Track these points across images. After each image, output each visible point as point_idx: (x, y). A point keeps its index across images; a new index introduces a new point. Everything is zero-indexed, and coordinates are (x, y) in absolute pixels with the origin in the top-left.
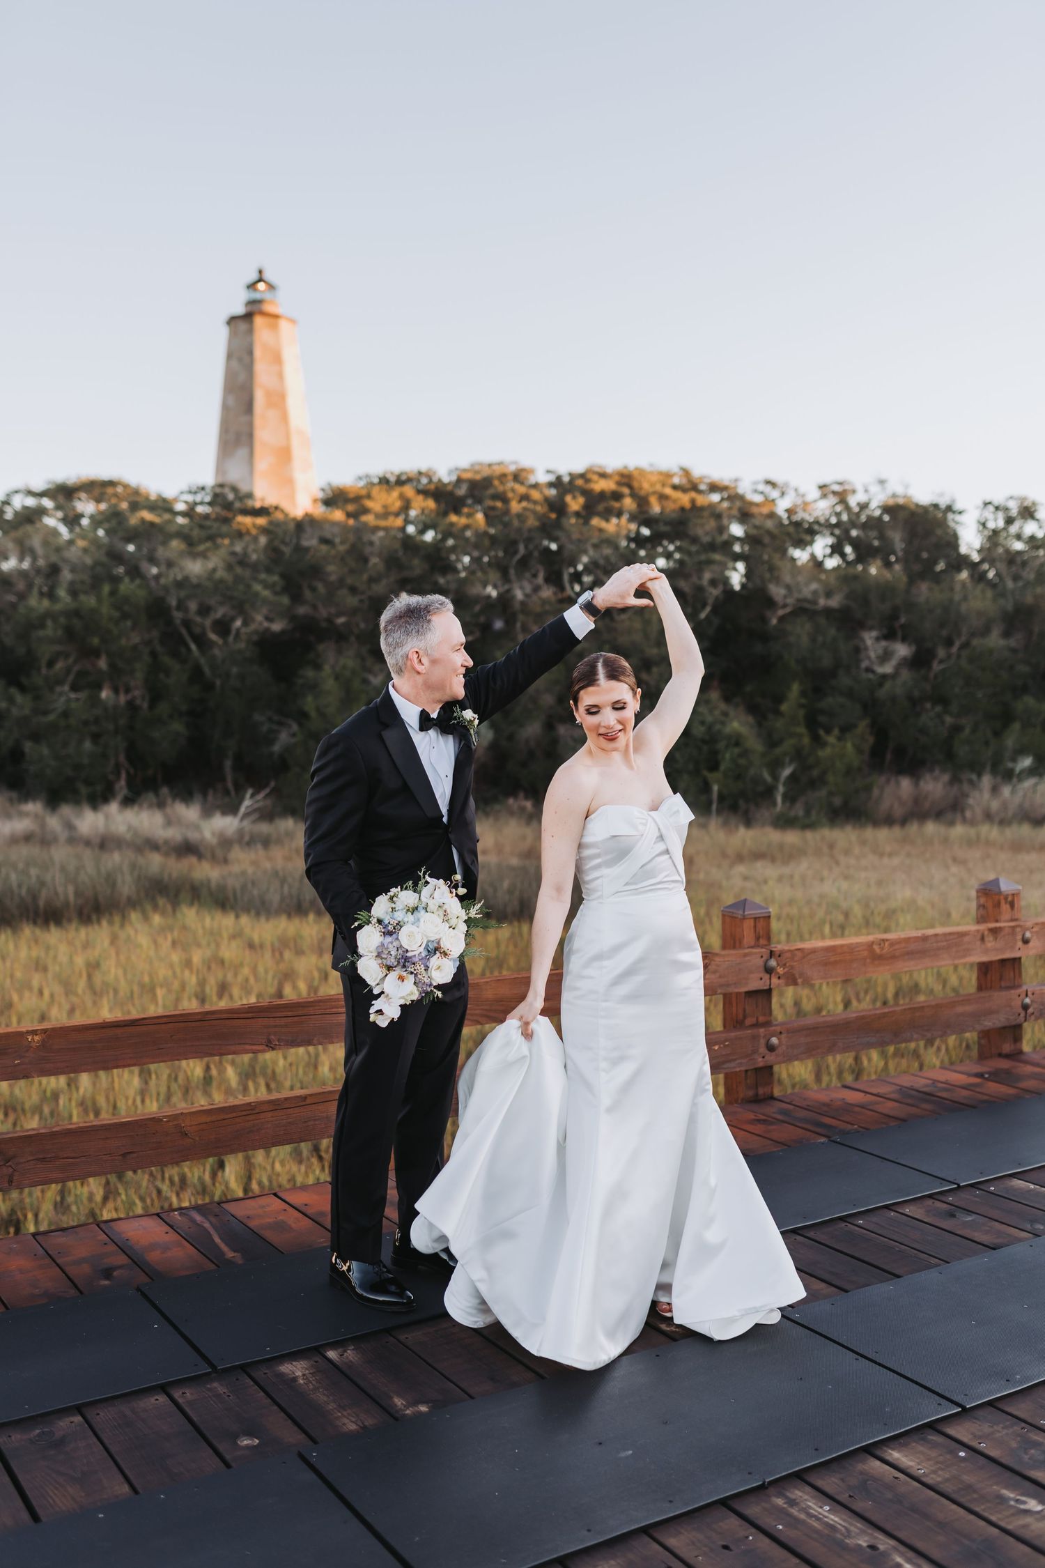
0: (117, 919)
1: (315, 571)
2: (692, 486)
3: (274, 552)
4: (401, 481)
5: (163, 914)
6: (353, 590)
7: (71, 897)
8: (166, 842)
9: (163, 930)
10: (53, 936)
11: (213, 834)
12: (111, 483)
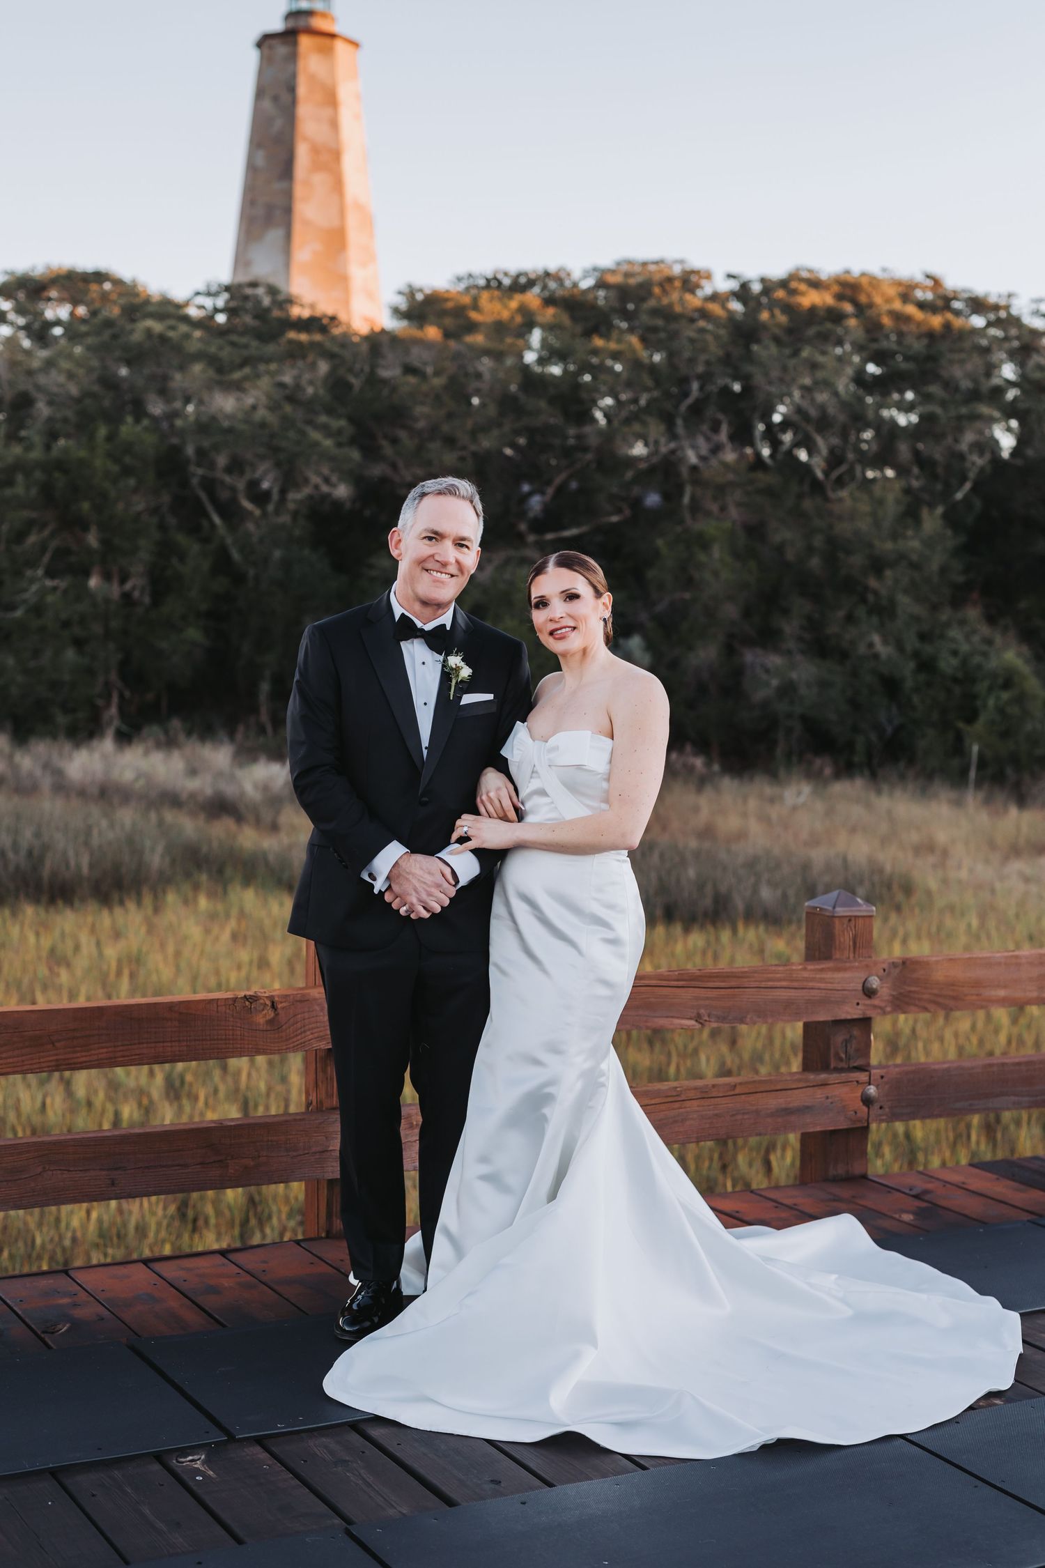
0: (148, 900)
1: (398, 414)
2: (943, 301)
3: (337, 386)
4: (520, 284)
5: (211, 895)
6: (450, 441)
7: (85, 870)
8: (192, 796)
9: (213, 916)
10: (67, 921)
11: (256, 786)
12: (99, 277)
